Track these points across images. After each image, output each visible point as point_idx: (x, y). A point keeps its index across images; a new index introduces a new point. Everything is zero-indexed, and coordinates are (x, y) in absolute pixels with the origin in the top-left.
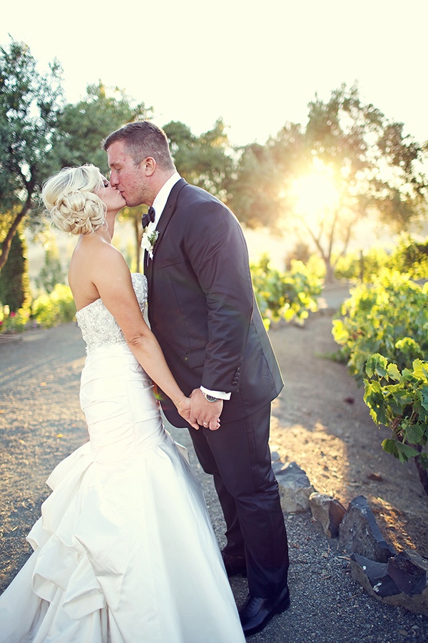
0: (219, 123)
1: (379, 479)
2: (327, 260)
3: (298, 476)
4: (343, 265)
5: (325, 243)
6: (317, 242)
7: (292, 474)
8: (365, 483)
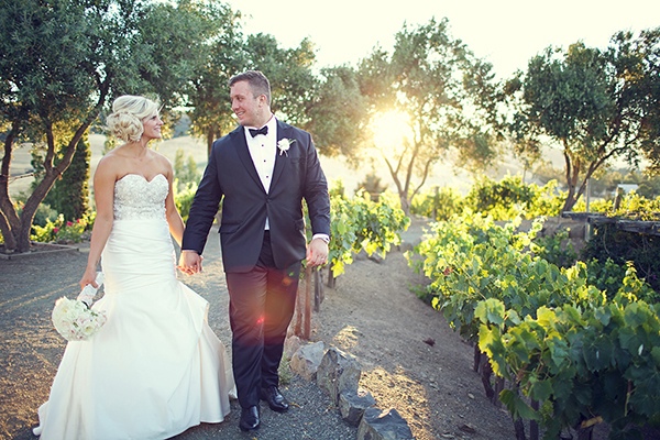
0: (304, 44)
1: (472, 431)
2: (403, 194)
3: (400, 426)
4: (418, 200)
5: (402, 177)
6: (394, 175)
7: (391, 423)
8: (457, 435)
